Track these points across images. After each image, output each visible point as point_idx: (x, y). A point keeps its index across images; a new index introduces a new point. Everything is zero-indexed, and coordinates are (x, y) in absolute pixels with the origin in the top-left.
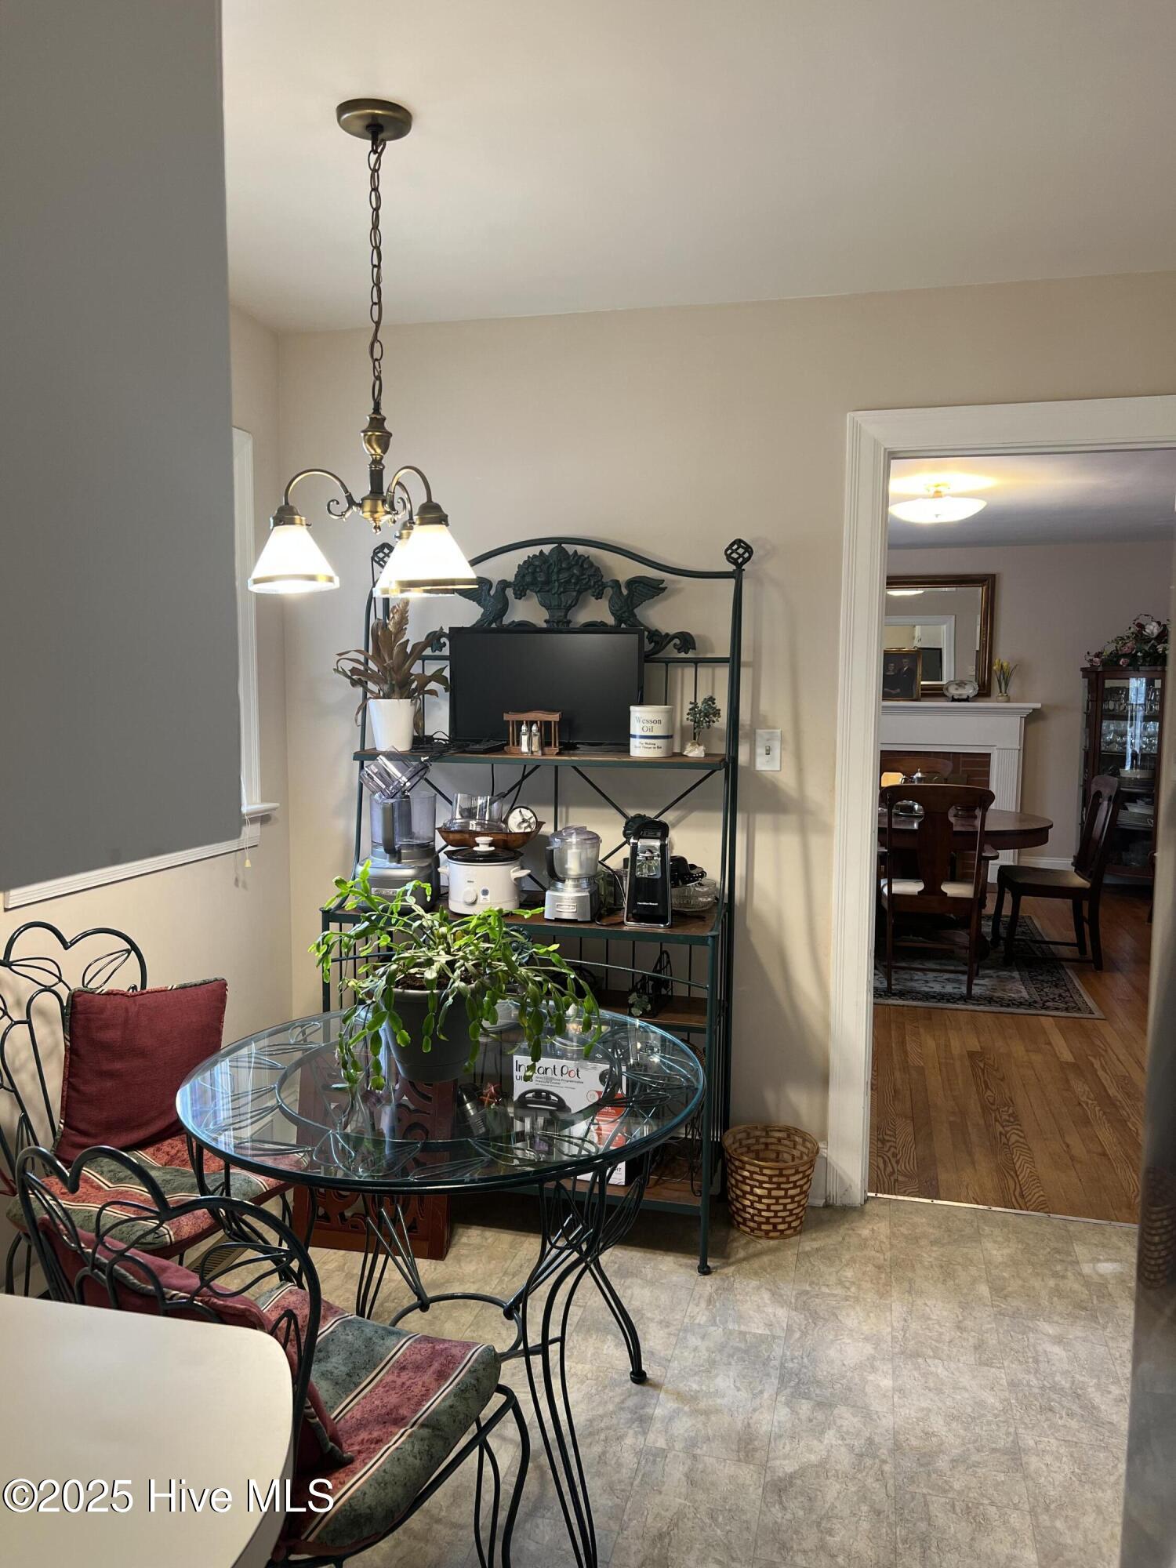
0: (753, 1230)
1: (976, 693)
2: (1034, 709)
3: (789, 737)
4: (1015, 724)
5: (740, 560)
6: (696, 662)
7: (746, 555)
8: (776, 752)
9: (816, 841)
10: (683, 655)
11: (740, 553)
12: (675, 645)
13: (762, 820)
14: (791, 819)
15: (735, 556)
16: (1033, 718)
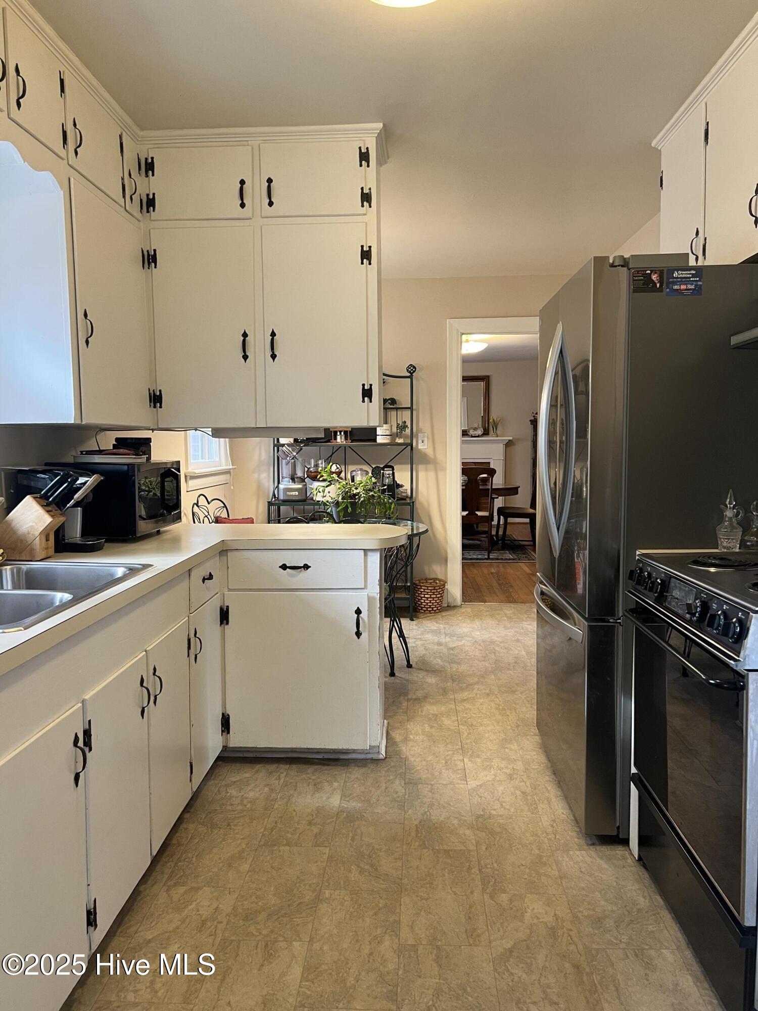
0: (425, 611)
1: (482, 433)
2: (509, 440)
3: (430, 437)
4: (501, 447)
5: (412, 371)
6: (397, 409)
7: (414, 369)
8: (426, 442)
9: (441, 474)
10: (392, 406)
11: (412, 369)
12: (389, 403)
13: (421, 467)
14: (431, 466)
15: (410, 370)
16: (509, 444)
